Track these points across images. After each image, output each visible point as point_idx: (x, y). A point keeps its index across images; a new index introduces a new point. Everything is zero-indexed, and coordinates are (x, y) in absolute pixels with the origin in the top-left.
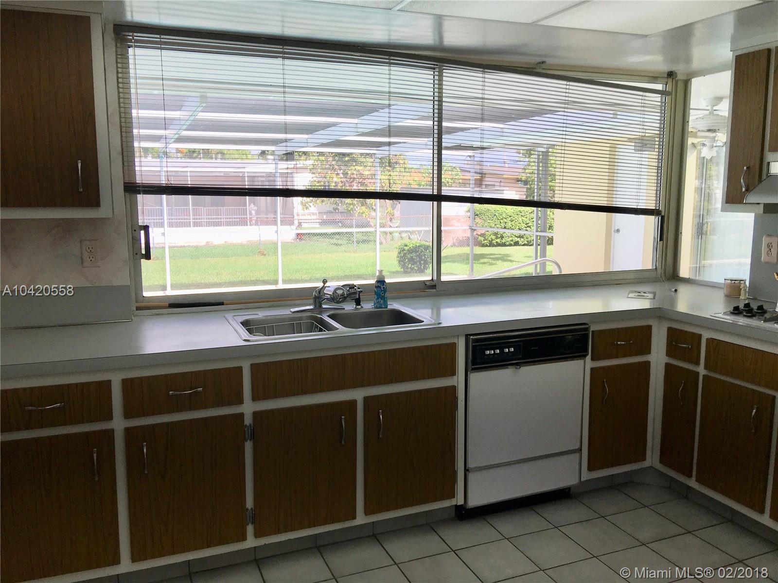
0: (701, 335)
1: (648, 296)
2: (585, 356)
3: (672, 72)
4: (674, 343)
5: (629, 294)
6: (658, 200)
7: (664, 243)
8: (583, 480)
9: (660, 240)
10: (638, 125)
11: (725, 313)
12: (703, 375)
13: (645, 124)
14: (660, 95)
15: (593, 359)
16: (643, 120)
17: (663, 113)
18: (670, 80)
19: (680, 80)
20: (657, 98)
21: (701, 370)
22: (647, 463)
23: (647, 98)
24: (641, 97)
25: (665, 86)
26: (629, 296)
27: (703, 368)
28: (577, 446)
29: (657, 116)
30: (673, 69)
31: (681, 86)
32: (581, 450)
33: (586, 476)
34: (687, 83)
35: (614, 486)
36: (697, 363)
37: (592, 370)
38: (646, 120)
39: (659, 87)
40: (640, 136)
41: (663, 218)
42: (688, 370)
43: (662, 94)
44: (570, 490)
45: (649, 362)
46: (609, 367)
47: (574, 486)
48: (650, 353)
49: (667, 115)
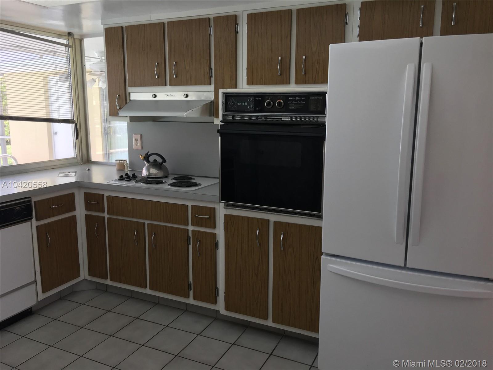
0: (103, 194)
1: (71, 175)
2: (31, 219)
3: (70, 33)
4: (89, 202)
5: (59, 175)
6: (72, 113)
7: (80, 140)
8: (39, 300)
9: (77, 139)
10: (52, 65)
11: (116, 180)
12: (107, 218)
13: (57, 64)
14: (65, 47)
15: (37, 220)
16: (56, 62)
17: (68, 58)
18: (70, 38)
19: (76, 38)
20: (63, 48)
21: (106, 215)
22: (81, 278)
23: (56, 48)
24: (52, 47)
25: (67, 41)
26: (60, 175)
27: (107, 213)
28: (33, 279)
29: (64, 60)
30: (71, 31)
31: (77, 43)
32: (36, 281)
33: (41, 296)
34: (81, 41)
35: (61, 297)
36: (103, 212)
37: (37, 227)
38: (57, 62)
39: (64, 41)
40: (54, 72)
41: (76, 125)
42: (98, 216)
43: (66, 46)
44: (32, 310)
45: (75, 216)
46: (48, 224)
47: (35, 306)
48: (75, 210)
49: (71, 60)
